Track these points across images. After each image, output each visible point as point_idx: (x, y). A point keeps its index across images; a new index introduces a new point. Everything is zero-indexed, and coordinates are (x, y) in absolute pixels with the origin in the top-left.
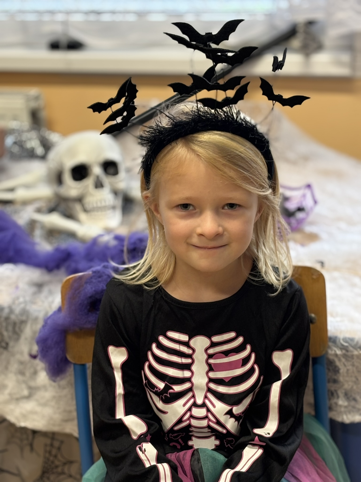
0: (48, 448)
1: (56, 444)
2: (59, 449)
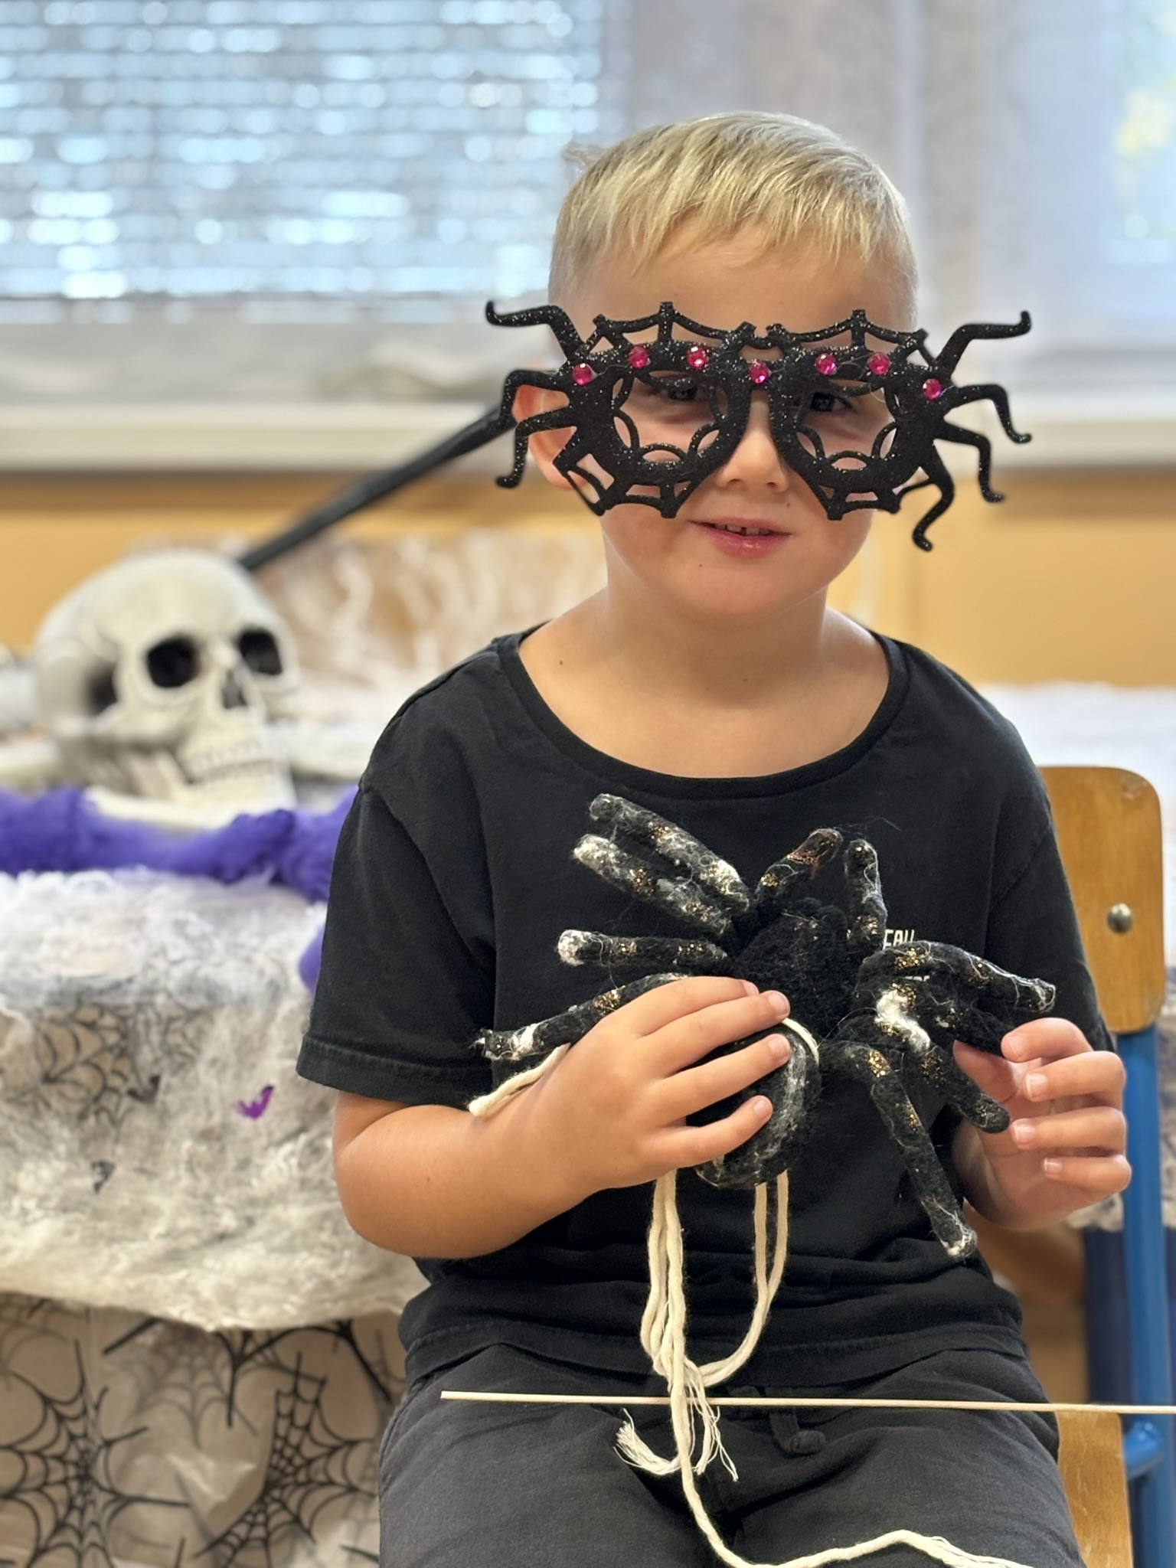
0: (285, 1406)
1: (308, 1390)
2: (317, 1402)
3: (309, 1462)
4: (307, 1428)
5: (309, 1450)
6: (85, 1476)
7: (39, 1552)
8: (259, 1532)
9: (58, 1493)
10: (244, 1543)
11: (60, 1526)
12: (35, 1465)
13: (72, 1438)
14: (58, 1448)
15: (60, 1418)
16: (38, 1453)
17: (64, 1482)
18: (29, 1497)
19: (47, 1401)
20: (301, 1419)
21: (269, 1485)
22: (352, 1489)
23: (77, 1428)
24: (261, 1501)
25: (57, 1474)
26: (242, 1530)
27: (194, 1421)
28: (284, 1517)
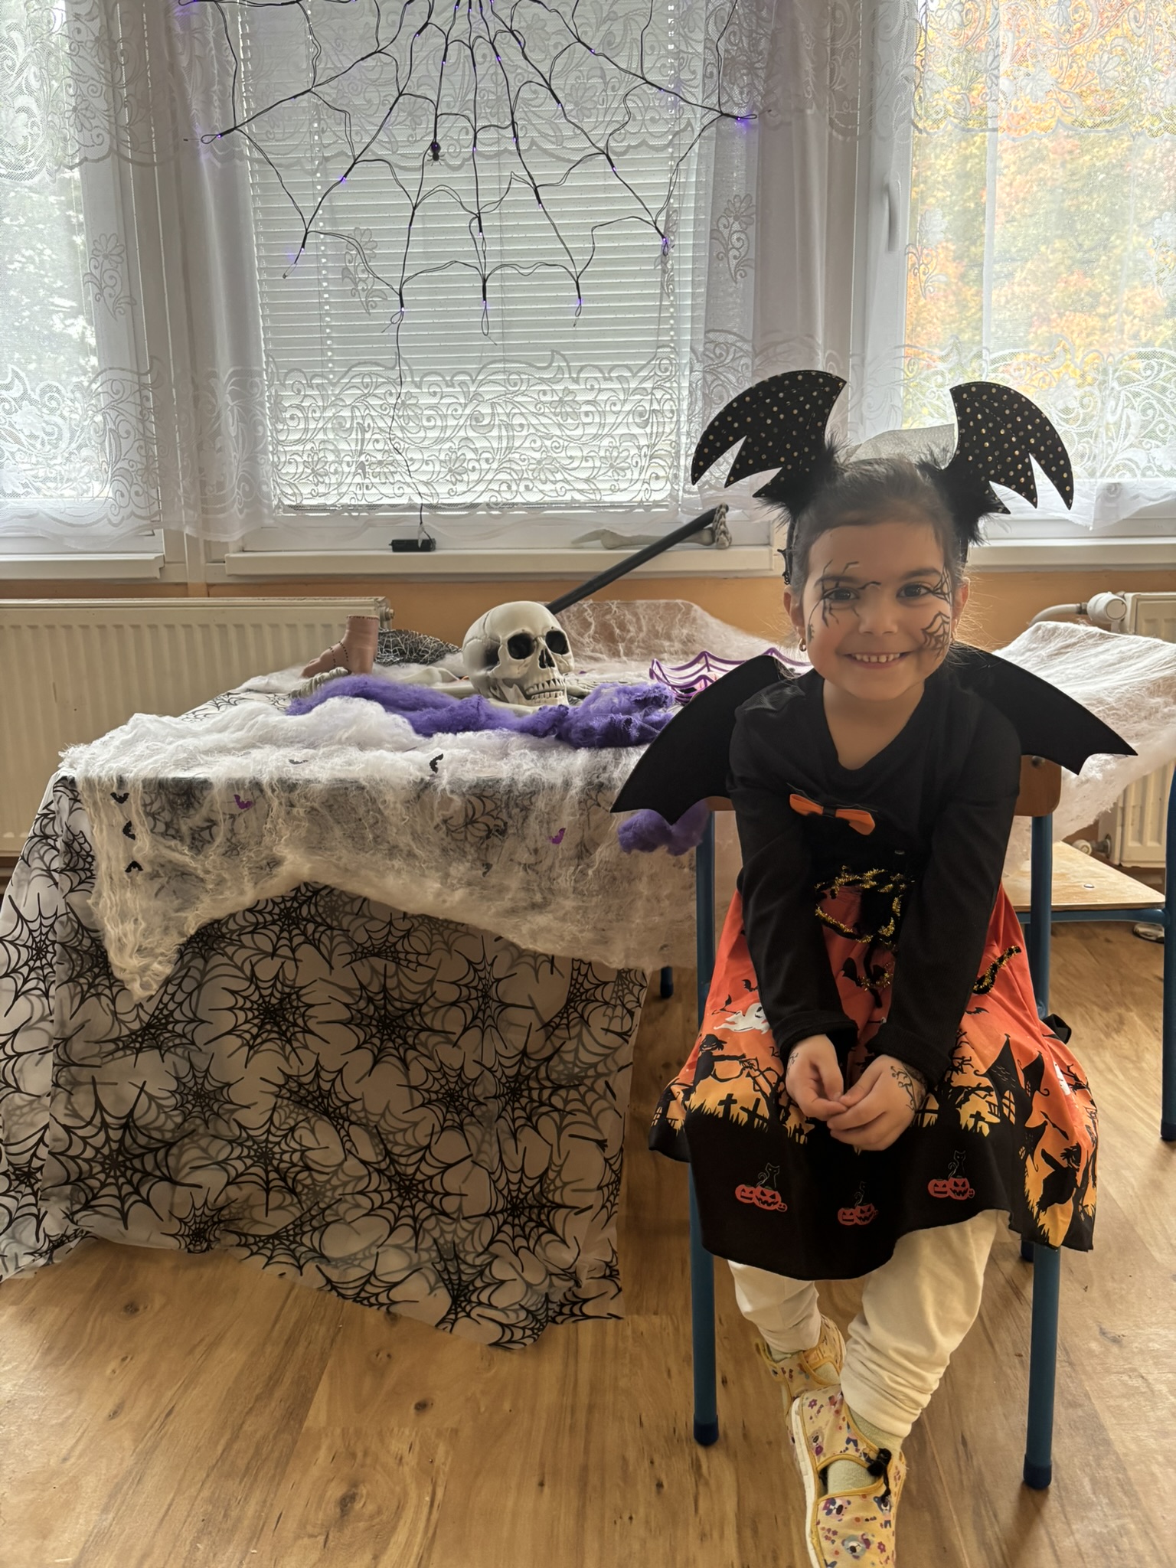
3: (587, 991)
4: (586, 975)
5: (587, 985)
6: (485, 995)
7: (466, 1029)
8: (565, 1021)
9: (475, 1004)
10: (558, 1026)
11: (475, 1018)
12: (465, 992)
13: (480, 979)
14: (474, 984)
15: (476, 971)
16: (466, 985)
17: (476, 998)
18: (463, 1005)
19: (470, 963)
20: (583, 972)
21: (569, 1001)
22: (606, 1003)
23: (482, 974)
24: (566, 1007)
25: (474, 994)
26: (557, 1020)
27: (537, 972)
28: (575, 1015)
